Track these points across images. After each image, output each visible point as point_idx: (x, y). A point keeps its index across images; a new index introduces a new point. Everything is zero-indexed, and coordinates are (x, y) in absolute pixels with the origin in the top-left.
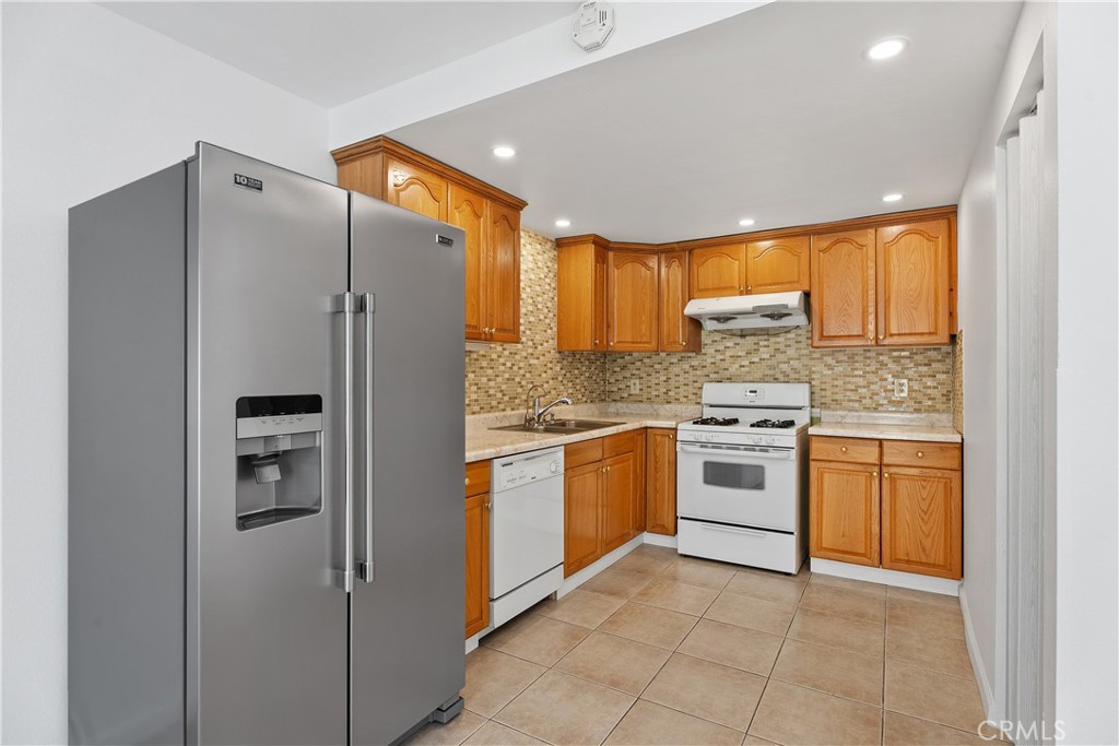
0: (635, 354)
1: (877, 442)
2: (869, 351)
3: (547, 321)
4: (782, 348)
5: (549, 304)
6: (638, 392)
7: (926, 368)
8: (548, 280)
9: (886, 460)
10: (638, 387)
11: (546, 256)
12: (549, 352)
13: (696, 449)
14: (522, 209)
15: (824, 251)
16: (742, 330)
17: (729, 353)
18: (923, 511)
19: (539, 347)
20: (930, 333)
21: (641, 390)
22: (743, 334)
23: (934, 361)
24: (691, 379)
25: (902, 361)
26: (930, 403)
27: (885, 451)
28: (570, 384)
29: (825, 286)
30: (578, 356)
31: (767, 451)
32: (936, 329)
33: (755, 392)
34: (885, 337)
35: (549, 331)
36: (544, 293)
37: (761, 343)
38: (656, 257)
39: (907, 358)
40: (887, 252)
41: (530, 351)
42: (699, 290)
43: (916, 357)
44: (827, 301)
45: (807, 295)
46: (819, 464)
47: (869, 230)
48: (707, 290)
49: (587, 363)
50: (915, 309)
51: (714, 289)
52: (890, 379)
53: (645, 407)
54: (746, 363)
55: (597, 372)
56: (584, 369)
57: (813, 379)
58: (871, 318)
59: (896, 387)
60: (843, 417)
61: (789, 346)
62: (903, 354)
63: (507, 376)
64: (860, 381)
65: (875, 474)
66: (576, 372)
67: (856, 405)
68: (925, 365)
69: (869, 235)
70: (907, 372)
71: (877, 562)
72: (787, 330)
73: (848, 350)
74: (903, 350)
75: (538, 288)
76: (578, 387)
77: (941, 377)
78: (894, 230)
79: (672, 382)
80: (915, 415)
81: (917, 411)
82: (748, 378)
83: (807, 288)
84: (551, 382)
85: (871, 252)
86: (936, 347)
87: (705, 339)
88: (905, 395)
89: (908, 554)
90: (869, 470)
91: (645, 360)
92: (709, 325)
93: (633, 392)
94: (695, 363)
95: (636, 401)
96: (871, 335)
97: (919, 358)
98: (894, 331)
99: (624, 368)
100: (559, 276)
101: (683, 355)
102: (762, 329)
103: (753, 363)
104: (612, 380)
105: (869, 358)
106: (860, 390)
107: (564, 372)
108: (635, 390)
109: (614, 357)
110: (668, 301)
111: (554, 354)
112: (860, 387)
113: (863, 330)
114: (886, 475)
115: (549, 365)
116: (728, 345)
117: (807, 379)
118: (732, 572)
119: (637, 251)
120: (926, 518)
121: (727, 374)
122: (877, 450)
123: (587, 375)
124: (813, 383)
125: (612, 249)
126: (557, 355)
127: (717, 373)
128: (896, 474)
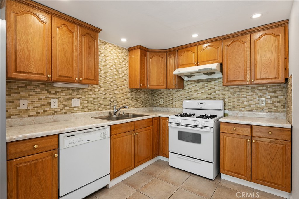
0: (162, 90)
1: (250, 126)
2: (249, 87)
3: (124, 78)
4: (213, 87)
5: (125, 72)
6: (163, 103)
7: (273, 94)
8: (124, 63)
9: (254, 134)
10: (163, 101)
11: (123, 54)
12: (125, 89)
13: (175, 126)
14: (99, 32)
15: (228, 46)
16: (198, 80)
17: (193, 89)
18: (271, 158)
19: (120, 87)
20: (276, 78)
21: (164, 102)
22: (198, 81)
23: (277, 91)
24: (181, 98)
25: (263, 91)
26: (275, 108)
27: (253, 130)
28: (135, 101)
29: (228, 60)
30: (139, 91)
31: (201, 128)
32: (278, 75)
33: (202, 103)
34: (254, 80)
35: (125, 82)
36: (122, 68)
37: (205, 85)
38: (166, 54)
39: (265, 89)
40: (255, 44)
41: (115, 88)
42: (180, 65)
43: (269, 89)
44: (229, 66)
45: (221, 65)
46: (224, 134)
47: (248, 35)
48: (183, 65)
49: (144, 93)
50: (269, 67)
51: (185, 64)
52: (258, 99)
53: (164, 108)
54: (199, 92)
55: (148, 96)
56: (142, 95)
57: (225, 99)
58: (249, 72)
59: (260, 102)
60: (237, 114)
61: (216, 86)
62: (264, 88)
63: (103, 97)
64: (245, 99)
65: (249, 140)
66: (138, 96)
67: (243, 109)
68: (273, 92)
69: (248, 37)
70: (265, 95)
71: (249, 179)
72: (215, 79)
73: (240, 87)
74: (263, 86)
75: (119, 66)
76: (139, 102)
77: (281, 97)
78: (259, 34)
79: (174, 100)
80: (269, 113)
81: (269, 112)
82: (200, 98)
83: (221, 61)
84: (126, 100)
85: (248, 44)
86: (278, 84)
87: (185, 84)
88: (264, 105)
89: (264, 177)
90: (246, 138)
91: (165, 92)
92: (186, 79)
93: (161, 103)
94: (182, 93)
95: (162, 107)
96: (248, 80)
97: (271, 90)
98: (258, 77)
99: (158, 95)
100: (129, 62)
101: (178, 90)
102: (205, 79)
103: (202, 92)
104: (155, 99)
105: (249, 90)
106: (244, 103)
107: (132, 96)
108: (162, 103)
109: (155, 91)
110: (170, 70)
111: (127, 90)
112: (245, 102)
113: (245, 78)
114: (254, 141)
115: (125, 94)
116: (193, 86)
117: (223, 99)
118: (188, 176)
119: (158, 52)
120: (273, 162)
121: (193, 97)
122: (249, 130)
123: (143, 97)
124: (225, 100)
125: (149, 51)
126: (129, 90)
127: (189, 96)
128: (258, 141)
